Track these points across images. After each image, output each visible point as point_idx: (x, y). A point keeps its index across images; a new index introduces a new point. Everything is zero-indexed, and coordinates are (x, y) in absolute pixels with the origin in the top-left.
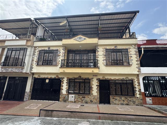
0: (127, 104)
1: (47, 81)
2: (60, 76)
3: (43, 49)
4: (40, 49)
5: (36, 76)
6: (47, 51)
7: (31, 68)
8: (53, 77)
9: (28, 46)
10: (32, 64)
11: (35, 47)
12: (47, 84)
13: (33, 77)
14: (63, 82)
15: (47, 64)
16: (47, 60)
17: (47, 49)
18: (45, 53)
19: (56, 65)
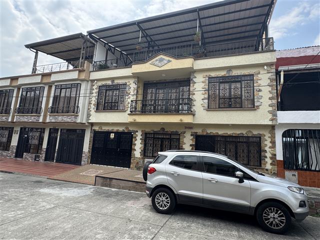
1: (112, 136)
2: (131, 129)
3: (104, 83)
4: (100, 84)
5: (96, 128)
6: (109, 86)
7: (89, 115)
8: (121, 129)
9: (83, 80)
10: (89, 109)
11: (93, 81)
12: (112, 140)
13: (91, 129)
14: (136, 137)
15: (111, 109)
16: (110, 102)
17: (109, 82)
18: (106, 90)
19: (123, 111)
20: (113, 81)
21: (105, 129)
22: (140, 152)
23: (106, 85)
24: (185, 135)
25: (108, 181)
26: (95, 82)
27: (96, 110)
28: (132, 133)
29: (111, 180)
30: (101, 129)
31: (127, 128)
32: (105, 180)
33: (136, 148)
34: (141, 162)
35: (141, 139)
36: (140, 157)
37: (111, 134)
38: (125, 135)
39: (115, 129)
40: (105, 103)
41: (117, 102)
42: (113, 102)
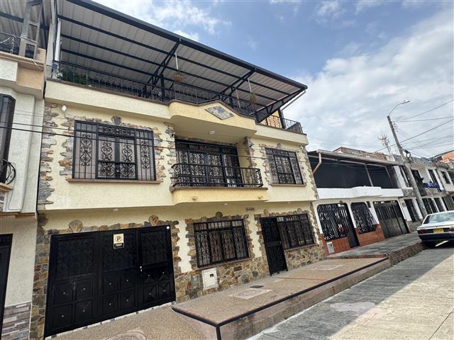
0: (310, 262)
1: (119, 240)
8: (140, 221)
11: (57, 104)
12: (120, 249)
14: (176, 235)
15: (117, 176)
16: (112, 162)
17: (107, 119)
18: (100, 134)
19: (155, 182)
20: (117, 119)
21: (93, 227)
22: (191, 262)
23: (98, 124)
24: (248, 219)
25: (247, 321)
26: (64, 108)
27: (73, 177)
28: (168, 228)
29: (252, 317)
30: (81, 226)
31: (155, 218)
32: (240, 324)
33: (180, 254)
34: (195, 279)
35: (187, 236)
36: (191, 270)
37: (115, 236)
38: (152, 234)
40: (98, 162)
41: (133, 164)
42: (122, 163)
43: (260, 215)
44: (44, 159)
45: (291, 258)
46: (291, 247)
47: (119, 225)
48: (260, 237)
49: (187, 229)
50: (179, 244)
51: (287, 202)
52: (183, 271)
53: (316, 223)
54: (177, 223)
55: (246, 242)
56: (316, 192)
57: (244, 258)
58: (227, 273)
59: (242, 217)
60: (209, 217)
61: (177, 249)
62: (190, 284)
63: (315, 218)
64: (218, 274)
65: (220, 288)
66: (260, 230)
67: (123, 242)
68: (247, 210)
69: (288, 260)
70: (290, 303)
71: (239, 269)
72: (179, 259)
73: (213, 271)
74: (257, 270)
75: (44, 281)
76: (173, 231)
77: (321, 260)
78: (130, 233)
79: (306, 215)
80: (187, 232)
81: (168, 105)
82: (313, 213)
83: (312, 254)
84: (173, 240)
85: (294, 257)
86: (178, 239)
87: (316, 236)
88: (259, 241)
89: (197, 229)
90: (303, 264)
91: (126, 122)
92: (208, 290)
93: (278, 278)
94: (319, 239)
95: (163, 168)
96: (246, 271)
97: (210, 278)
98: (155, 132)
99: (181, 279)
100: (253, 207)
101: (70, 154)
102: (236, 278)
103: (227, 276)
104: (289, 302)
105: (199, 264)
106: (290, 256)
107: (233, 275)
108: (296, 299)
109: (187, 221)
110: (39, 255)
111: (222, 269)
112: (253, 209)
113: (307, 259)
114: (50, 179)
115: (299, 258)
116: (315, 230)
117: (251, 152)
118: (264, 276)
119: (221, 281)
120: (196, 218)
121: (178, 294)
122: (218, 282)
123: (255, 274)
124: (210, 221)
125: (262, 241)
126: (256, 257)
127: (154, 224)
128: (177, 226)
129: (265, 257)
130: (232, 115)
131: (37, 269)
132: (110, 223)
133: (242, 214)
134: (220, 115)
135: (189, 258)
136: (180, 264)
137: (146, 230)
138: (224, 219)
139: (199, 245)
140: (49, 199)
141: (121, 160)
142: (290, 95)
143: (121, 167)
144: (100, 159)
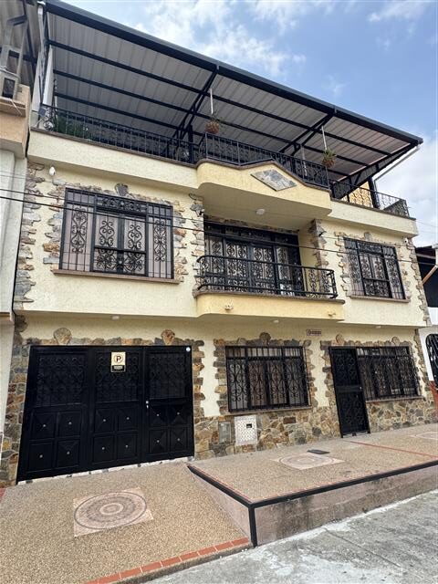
0: (408, 424)
1: (118, 360)
4: (71, 181)
6: (109, 198)
7: (23, 284)
10: (20, 261)
11: (38, 164)
14: (200, 361)
16: (114, 250)
17: (109, 188)
18: (99, 208)
19: (171, 281)
20: (123, 188)
21: (84, 340)
22: (218, 402)
23: (96, 194)
24: (310, 348)
25: (299, 506)
26: (52, 170)
27: (61, 268)
28: (188, 349)
29: (309, 500)
30: (69, 337)
31: (169, 334)
32: (287, 509)
33: (203, 390)
34: (224, 429)
35: (215, 364)
36: (219, 414)
37: (114, 355)
38: (165, 356)
39: (128, 336)
40: (94, 248)
41: (142, 253)
42: (127, 251)
43: (329, 342)
44: (24, 240)
45: (376, 414)
46: (377, 396)
47: (119, 339)
48: (328, 377)
49: (216, 354)
50: (202, 374)
51: (374, 326)
52: (207, 415)
53: (422, 362)
54: (202, 343)
55: (305, 383)
56: (427, 313)
57: (300, 405)
58: (273, 426)
59: (301, 344)
60: (249, 339)
61: (200, 381)
62: (215, 434)
63: (421, 355)
64: (259, 425)
65: (261, 446)
66: (329, 365)
67: (124, 363)
68: (310, 332)
69: (371, 416)
70: (373, 487)
71: (292, 420)
72: (202, 397)
73: (252, 419)
74: (319, 426)
75: (20, 405)
76: (195, 355)
77: (427, 422)
78: (134, 352)
79: (406, 348)
80: (215, 359)
81: (196, 168)
82: (419, 347)
83: (412, 411)
84: (194, 368)
85: (381, 413)
86: (202, 367)
87: (422, 383)
88: (326, 382)
89: (231, 356)
90: (397, 426)
91: (134, 192)
92: (243, 447)
93: (354, 443)
94: (427, 389)
95: (185, 262)
96: (303, 425)
97: (246, 429)
98: (175, 208)
99: (204, 425)
100: (317, 329)
101: (58, 236)
102: (287, 434)
103: (272, 429)
104: (371, 486)
105: (231, 406)
106: (375, 410)
107: (282, 429)
108: (385, 481)
109: (216, 342)
110: (15, 370)
111: (264, 418)
112: (318, 333)
113: (403, 419)
114: (30, 268)
115: (389, 415)
116: (420, 374)
117: (320, 245)
118: (330, 436)
119: (262, 437)
120: (230, 339)
121: (197, 447)
122: (259, 437)
123: (317, 432)
124: (250, 345)
125: (331, 382)
126: (319, 406)
127: (168, 343)
128: (201, 348)
129: (335, 408)
130: (292, 185)
131: (11, 389)
132: (107, 336)
133: (301, 338)
134: (275, 185)
135: (217, 397)
136: (203, 404)
137: (157, 349)
138: (272, 344)
139: (233, 378)
140: (28, 296)
141: (126, 247)
142: (390, 156)
143: (125, 257)
144: (97, 244)
